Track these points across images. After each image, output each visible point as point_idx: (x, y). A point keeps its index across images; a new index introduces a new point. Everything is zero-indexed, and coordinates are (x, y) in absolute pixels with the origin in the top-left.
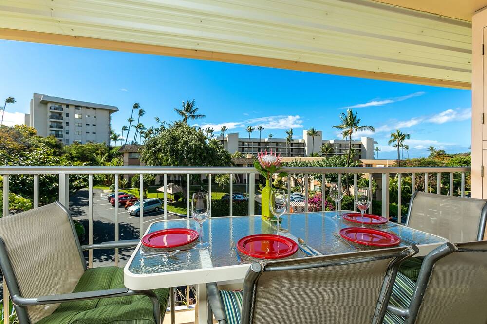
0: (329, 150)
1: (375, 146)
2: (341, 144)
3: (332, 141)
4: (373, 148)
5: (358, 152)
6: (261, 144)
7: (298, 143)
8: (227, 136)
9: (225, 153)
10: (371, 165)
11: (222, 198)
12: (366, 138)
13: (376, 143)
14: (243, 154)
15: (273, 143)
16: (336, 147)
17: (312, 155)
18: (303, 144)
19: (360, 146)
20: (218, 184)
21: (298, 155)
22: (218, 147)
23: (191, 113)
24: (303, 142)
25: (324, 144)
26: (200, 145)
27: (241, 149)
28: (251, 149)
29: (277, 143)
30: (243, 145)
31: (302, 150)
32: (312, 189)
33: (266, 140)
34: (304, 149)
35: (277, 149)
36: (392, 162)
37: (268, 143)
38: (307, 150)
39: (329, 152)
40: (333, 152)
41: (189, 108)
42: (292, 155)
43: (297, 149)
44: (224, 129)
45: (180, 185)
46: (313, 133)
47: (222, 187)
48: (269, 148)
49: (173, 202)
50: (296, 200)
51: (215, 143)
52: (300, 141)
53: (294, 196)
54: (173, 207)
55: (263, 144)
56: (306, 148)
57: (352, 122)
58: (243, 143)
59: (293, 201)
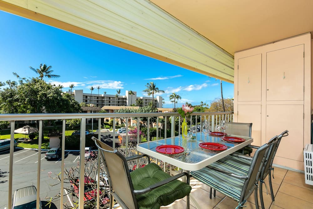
0: (140, 103)
1: (163, 101)
2: (146, 100)
3: (141, 98)
4: (162, 102)
5: (155, 105)
6: (99, 98)
7: (123, 98)
8: (74, 91)
9: (76, 103)
10: (162, 111)
11: (73, 134)
12: (159, 96)
13: (164, 99)
14: (87, 104)
15: (107, 98)
16: (144, 101)
17: (131, 106)
18: (126, 99)
19: (156, 101)
20: (69, 124)
21: (123, 105)
22: (70, 99)
23: (46, 73)
24: (126, 97)
25: (137, 99)
26: (57, 97)
27: (85, 101)
28: (92, 101)
29: (110, 98)
30: (86, 98)
31: (125, 102)
32: (132, 125)
33: (103, 96)
34: (126, 102)
35: (110, 101)
36: (172, 110)
37: (104, 97)
38: (128, 103)
39: (140, 104)
40: (142, 104)
41: (45, 69)
42: (119, 105)
43: (122, 102)
44: (72, 86)
45: (36, 127)
46: (131, 93)
47: (71, 126)
48: (104, 101)
49: (29, 140)
50: (123, 132)
51: (68, 96)
52: (124, 97)
53: (122, 130)
54: (29, 145)
55: (101, 98)
56: (127, 101)
57: (154, 88)
58: (86, 97)
59: (121, 133)
